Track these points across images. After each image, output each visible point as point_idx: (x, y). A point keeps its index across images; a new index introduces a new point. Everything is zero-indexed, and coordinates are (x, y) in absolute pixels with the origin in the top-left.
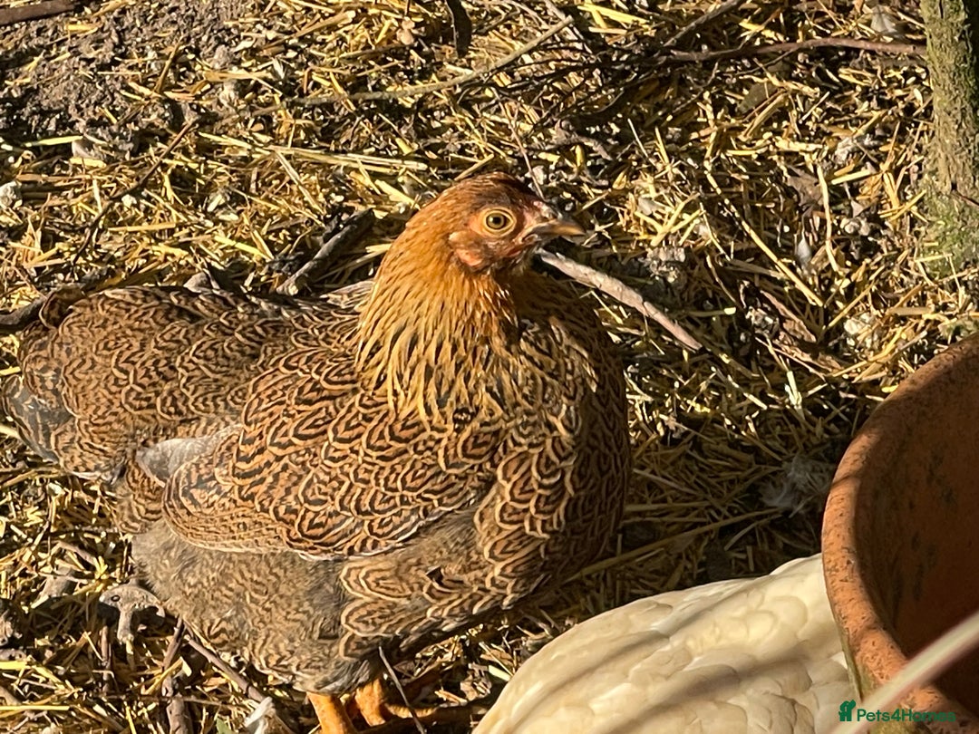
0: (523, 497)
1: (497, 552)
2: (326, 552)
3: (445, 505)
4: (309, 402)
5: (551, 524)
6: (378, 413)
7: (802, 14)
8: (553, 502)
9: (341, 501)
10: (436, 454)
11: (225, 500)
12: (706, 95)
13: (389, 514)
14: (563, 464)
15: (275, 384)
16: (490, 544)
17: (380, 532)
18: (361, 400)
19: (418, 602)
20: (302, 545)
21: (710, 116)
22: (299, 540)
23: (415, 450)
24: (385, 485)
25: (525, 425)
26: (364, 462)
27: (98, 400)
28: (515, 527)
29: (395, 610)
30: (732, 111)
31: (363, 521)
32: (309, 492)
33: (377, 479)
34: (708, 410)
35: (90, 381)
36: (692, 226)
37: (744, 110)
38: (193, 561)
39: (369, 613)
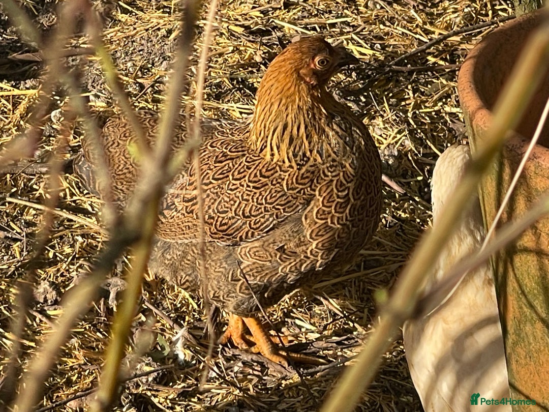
0: (329, 204)
1: (313, 235)
2: (229, 239)
3: (287, 212)
4: (221, 162)
5: (342, 220)
6: (254, 164)
7: (459, 56)
8: (343, 208)
9: (235, 211)
10: (282, 185)
11: (179, 214)
12: (409, 87)
13: (259, 217)
14: (349, 185)
15: (205, 155)
16: (310, 231)
17: (255, 227)
18: (246, 159)
19: (275, 264)
20: (217, 236)
21: (411, 95)
22: (215, 234)
23: (272, 183)
24: (257, 202)
25: (331, 166)
26: (246, 190)
27: (120, 162)
28: (323, 221)
29: (264, 269)
30: (422, 93)
31: (246, 221)
32: (220, 207)
33: (252, 199)
34: (408, 216)
35: (116, 152)
36: (401, 140)
37: (429, 94)
38: (169, 247)
39: (251, 270)
